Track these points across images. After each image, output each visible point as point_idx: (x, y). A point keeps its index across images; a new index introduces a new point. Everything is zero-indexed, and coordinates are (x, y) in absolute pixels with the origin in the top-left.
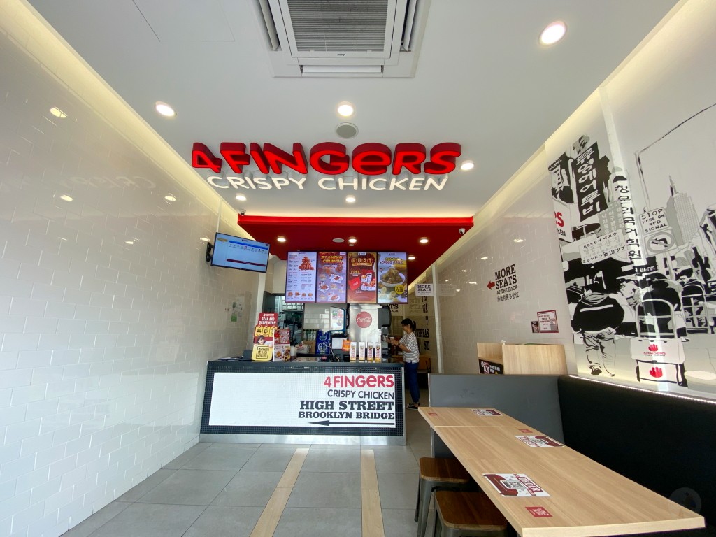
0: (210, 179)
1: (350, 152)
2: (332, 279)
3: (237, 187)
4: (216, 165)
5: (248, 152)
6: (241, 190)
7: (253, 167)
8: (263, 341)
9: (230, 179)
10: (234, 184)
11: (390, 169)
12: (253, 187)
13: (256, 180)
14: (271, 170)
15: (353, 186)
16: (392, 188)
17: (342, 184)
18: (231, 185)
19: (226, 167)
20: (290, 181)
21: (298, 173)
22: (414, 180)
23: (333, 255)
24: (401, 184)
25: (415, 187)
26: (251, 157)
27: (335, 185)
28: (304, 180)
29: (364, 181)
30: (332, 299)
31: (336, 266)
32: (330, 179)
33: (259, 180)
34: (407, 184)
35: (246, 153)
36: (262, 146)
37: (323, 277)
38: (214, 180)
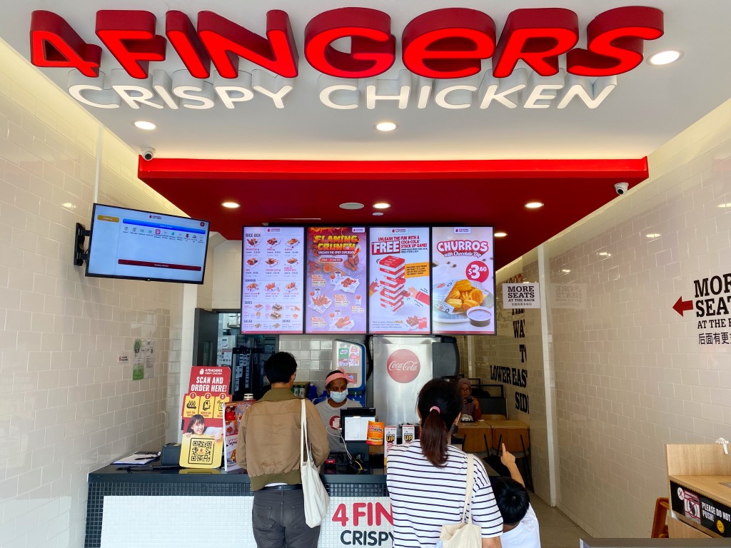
0: (75, 90)
1: (398, 30)
2: (338, 282)
3: (136, 107)
4: (87, 60)
5: (161, 30)
6: (144, 112)
7: (173, 63)
8: (201, 426)
9: (120, 89)
10: (130, 100)
11: (487, 65)
12: (172, 104)
13: (179, 91)
14: (213, 68)
15: (397, 102)
16: (485, 104)
17: (372, 97)
18: (121, 101)
19: (110, 64)
20: (255, 92)
21: (275, 75)
22: (538, 89)
23: (338, 233)
24: (506, 96)
25: (538, 102)
26: (169, 43)
27: (356, 99)
28: (287, 89)
29: (425, 90)
30: (339, 325)
31: (345, 257)
32: (346, 86)
33: (186, 92)
34: (521, 97)
35: (157, 33)
36: (194, 19)
37: (317, 281)
38: (83, 93)
